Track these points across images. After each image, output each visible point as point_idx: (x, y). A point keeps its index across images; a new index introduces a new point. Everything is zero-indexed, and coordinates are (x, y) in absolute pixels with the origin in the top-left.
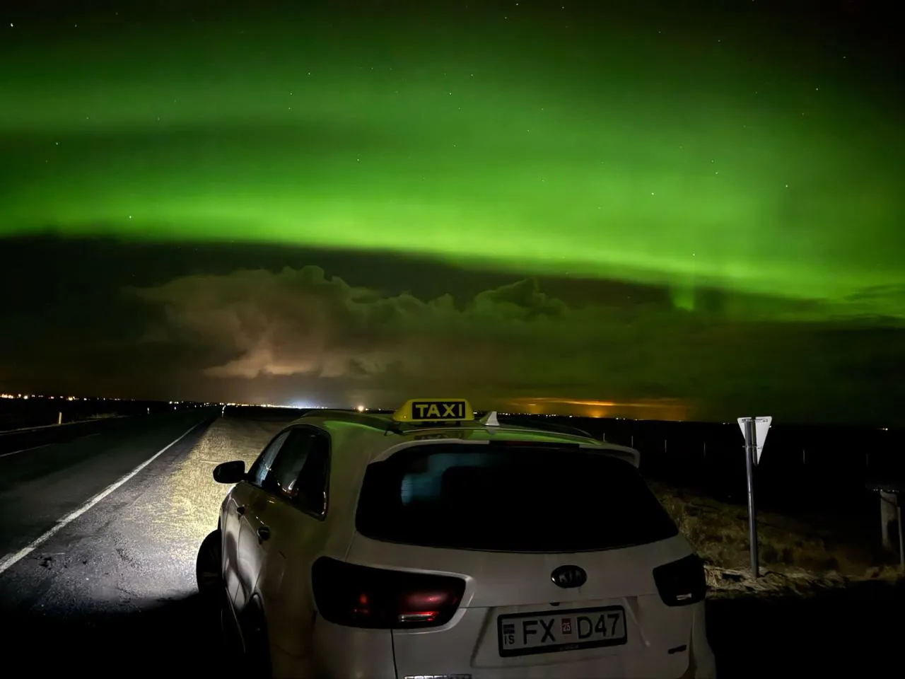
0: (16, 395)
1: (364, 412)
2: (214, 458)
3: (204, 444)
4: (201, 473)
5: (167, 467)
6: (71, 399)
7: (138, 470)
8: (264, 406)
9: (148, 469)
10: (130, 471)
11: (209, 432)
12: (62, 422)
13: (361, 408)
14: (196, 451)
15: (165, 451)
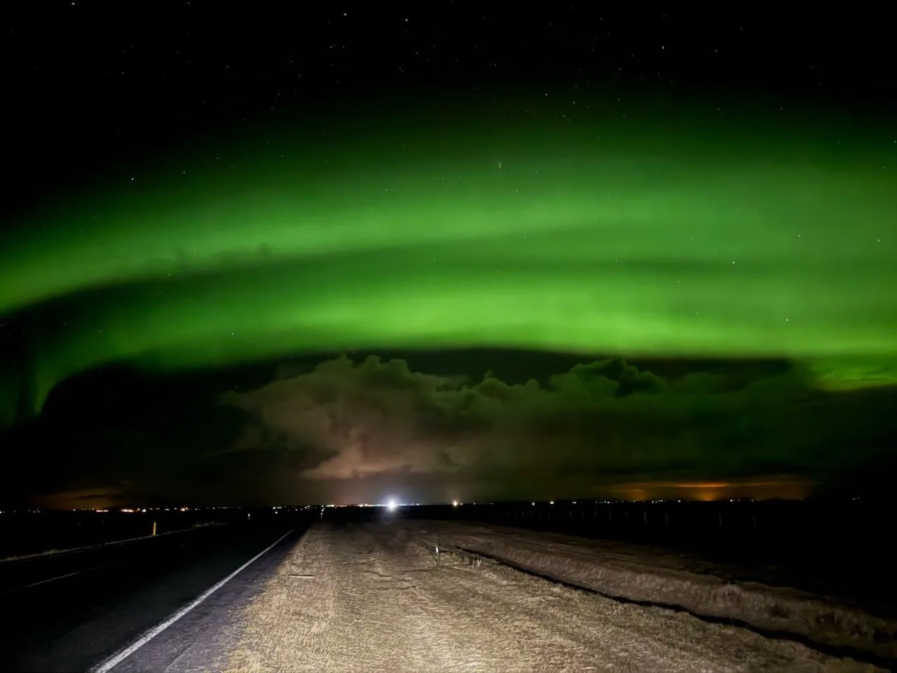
0: (135, 509)
1: (459, 506)
2: (308, 571)
3: (298, 553)
4: (288, 595)
5: (244, 589)
6: (183, 510)
7: (204, 597)
8: (361, 506)
9: (219, 594)
10: (194, 598)
11: (306, 537)
12: (156, 533)
13: (455, 504)
14: (287, 562)
15: (250, 564)
